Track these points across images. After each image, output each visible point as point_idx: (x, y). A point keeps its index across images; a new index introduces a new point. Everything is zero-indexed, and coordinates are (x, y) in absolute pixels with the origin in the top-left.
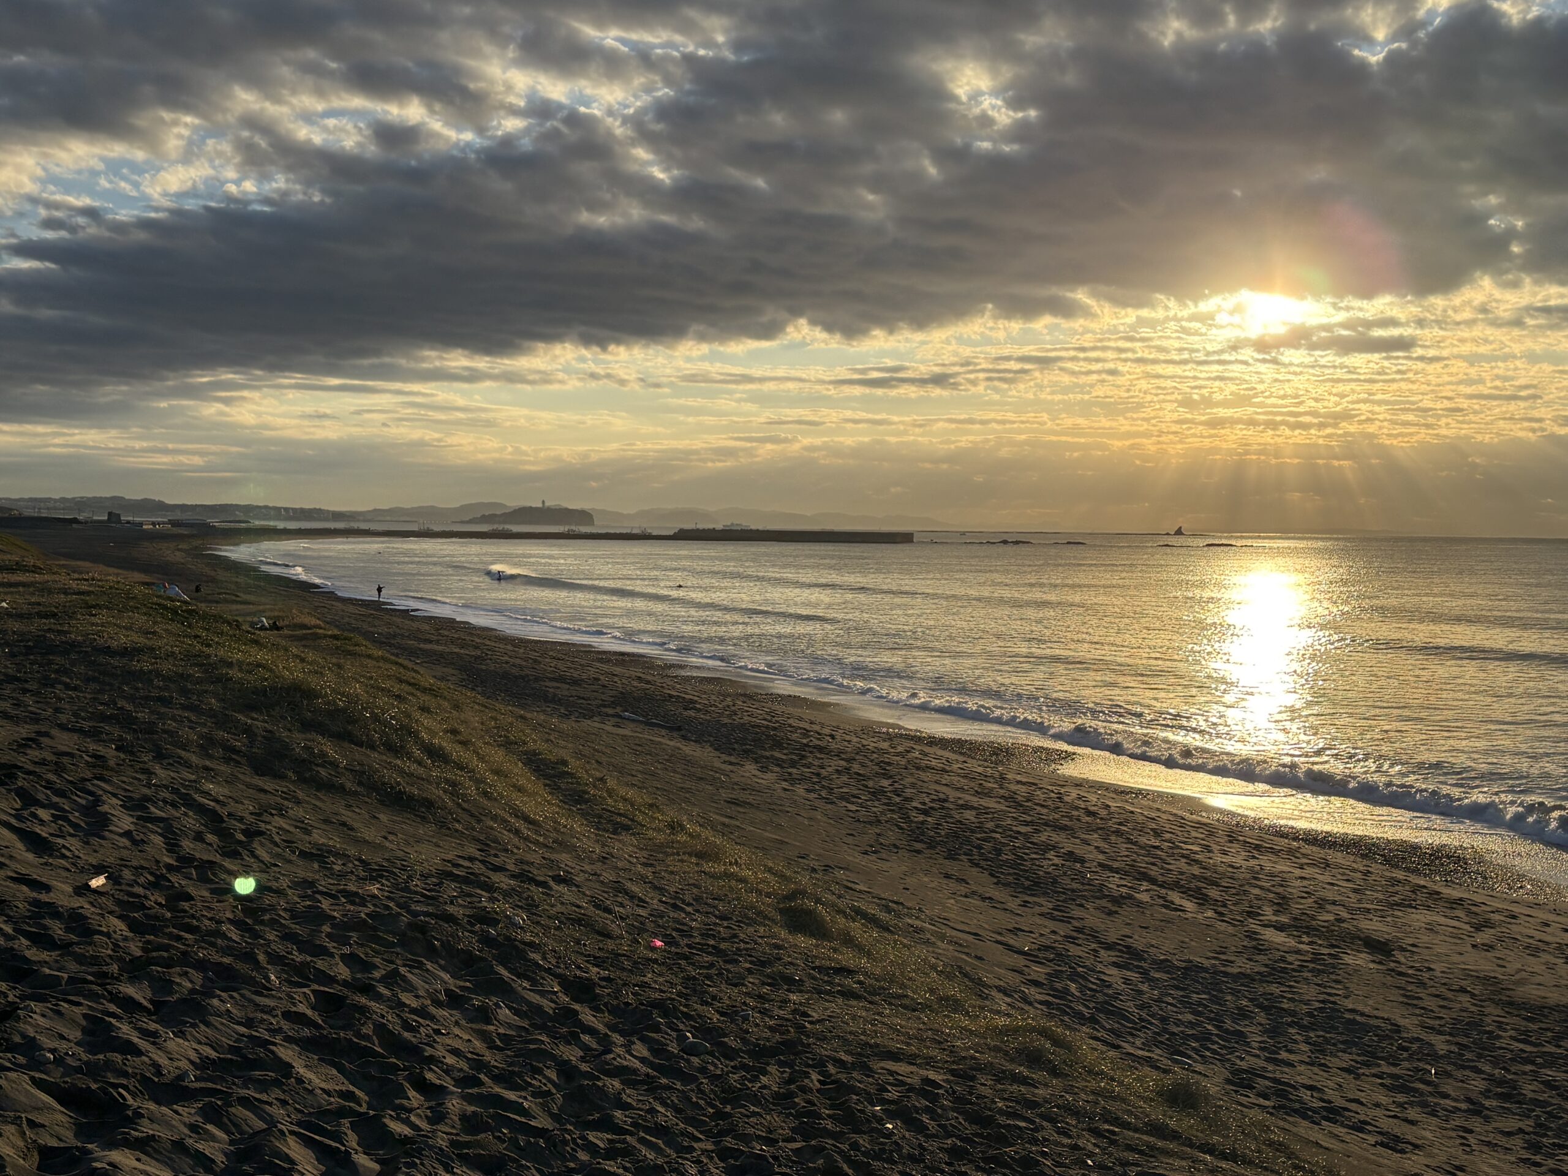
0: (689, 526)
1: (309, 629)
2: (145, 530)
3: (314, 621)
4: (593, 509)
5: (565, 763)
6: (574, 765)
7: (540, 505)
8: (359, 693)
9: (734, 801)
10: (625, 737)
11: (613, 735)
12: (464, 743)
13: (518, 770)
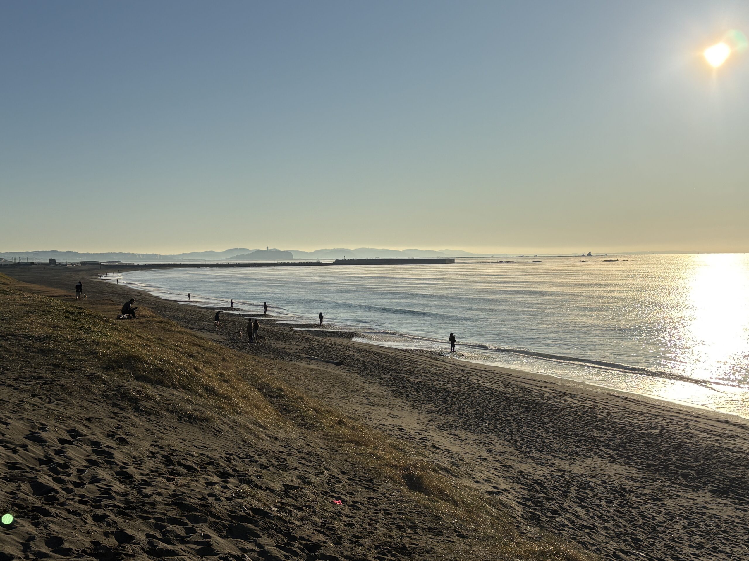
1: (148, 318)
2: (68, 268)
3: (149, 313)
4: (292, 251)
5: (280, 389)
6: (284, 389)
7: (266, 249)
8: (169, 355)
9: (370, 404)
10: (312, 370)
11: (306, 369)
12: (226, 381)
13: (256, 396)
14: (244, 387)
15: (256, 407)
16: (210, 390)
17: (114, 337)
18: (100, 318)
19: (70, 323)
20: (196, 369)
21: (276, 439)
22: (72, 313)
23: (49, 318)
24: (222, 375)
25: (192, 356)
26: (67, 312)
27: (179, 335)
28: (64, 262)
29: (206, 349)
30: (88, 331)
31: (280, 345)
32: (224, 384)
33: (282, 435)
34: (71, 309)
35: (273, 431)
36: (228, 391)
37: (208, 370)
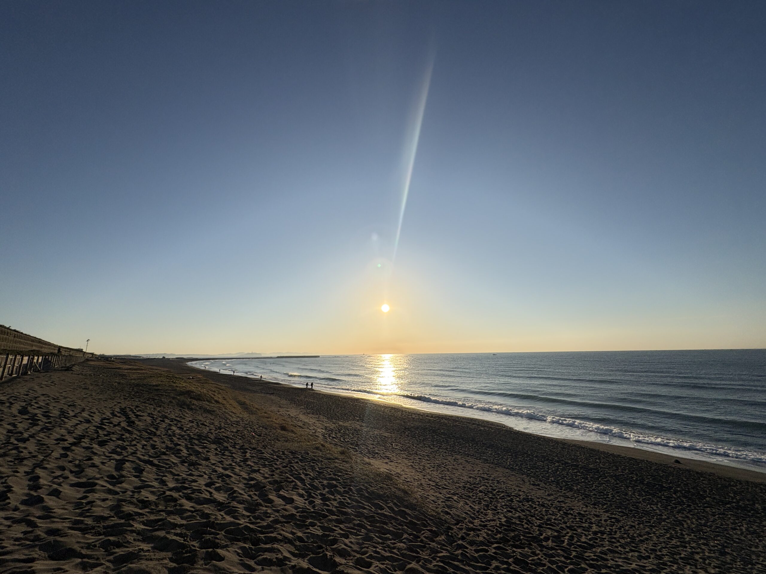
0: (279, 355)
5: (245, 402)
6: (248, 402)
8: (205, 391)
9: (280, 407)
10: (260, 396)
11: (259, 396)
12: (224, 399)
13: (235, 404)
14: (231, 402)
15: (234, 407)
16: (217, 402)
17: (184, 385)
18: (181, 378)
19: (168, 380)
20: (214, 395)
22: (169, 377)
23: (159, 379)
24: (224, 397)
25: (214, 391)
26: (167, 376)
27: (211, 385)
28: (169, 357)
29: (221, 389)
30: (175, 383)
31: (250, 388)
32: (223, 400)
33: (241, 416)
34: (169, 375)
35: (238, 415)
36: (225, 402)
37: (220, 396)
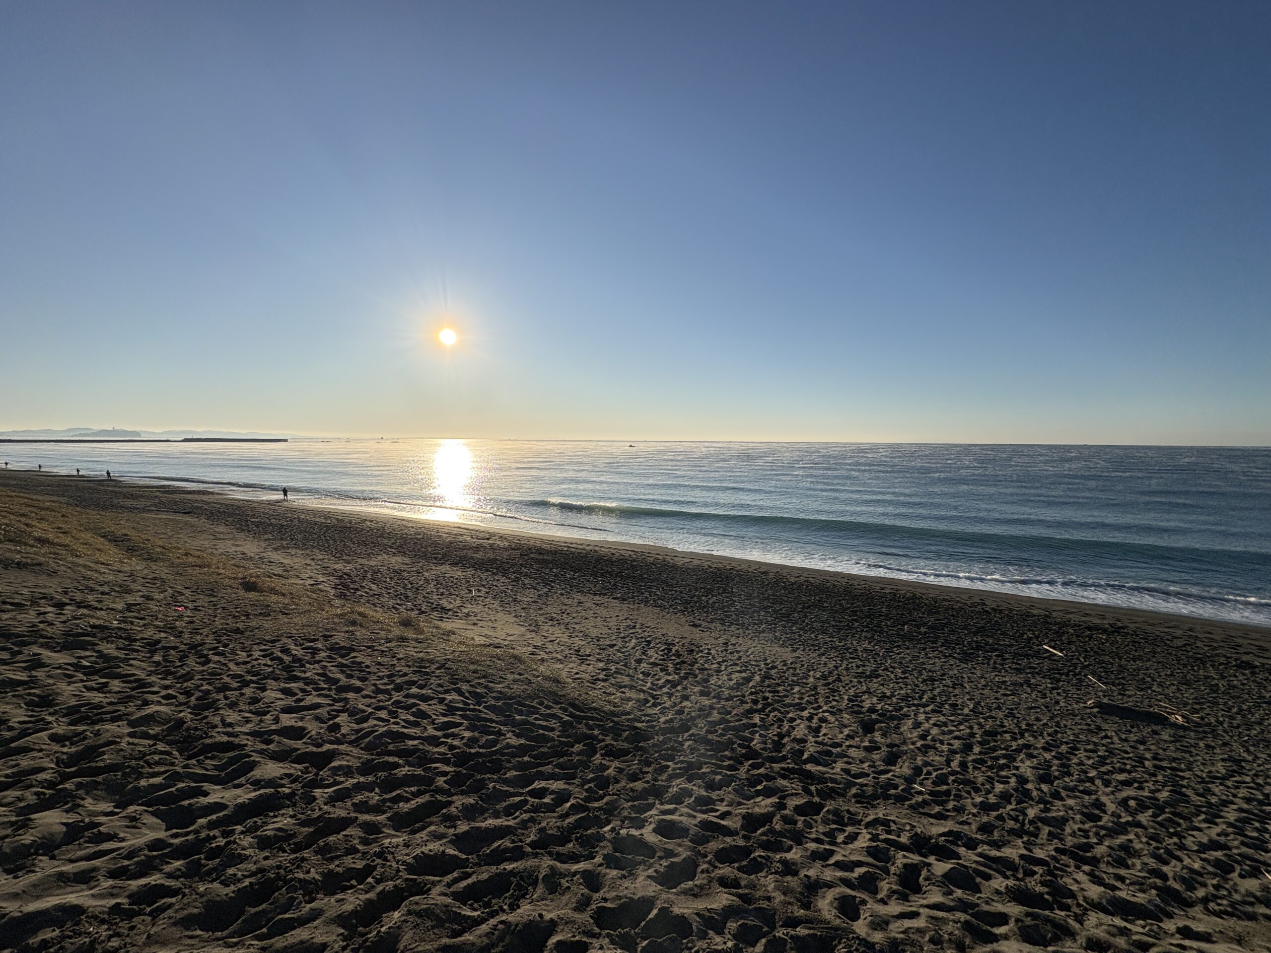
5: (124, 534)
9: (217, 539)
11: (155, 519)
12: (62, 533)
14: (85, 537)
15: (100, 550)
20: (28, 525)
21: (119, 572)
24: (58, 528)
25: (23, 515)
29: (39, 508)
32: (61, 536)
33: (127, 568)
35: (117, 566)
